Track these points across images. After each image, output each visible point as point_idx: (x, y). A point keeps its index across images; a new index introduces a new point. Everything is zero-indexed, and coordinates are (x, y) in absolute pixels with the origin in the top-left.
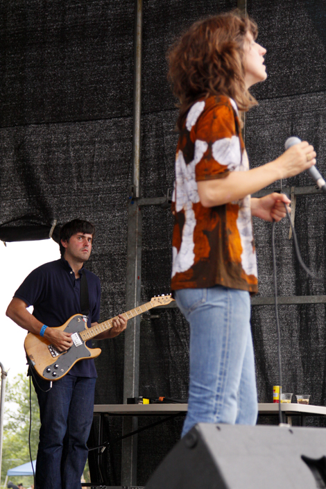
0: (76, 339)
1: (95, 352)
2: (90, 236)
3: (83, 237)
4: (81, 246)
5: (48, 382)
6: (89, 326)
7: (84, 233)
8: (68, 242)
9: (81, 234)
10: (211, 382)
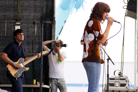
0: (22, 65)
1: (27, 69)
2: (23, 34)
3: (20, 34)
4: (20, 37)
5: (16, 78)
6: (25, 61)
7: (20, 33)
8: (16, 36)
9: (19, 33)
10: (94, 84)
